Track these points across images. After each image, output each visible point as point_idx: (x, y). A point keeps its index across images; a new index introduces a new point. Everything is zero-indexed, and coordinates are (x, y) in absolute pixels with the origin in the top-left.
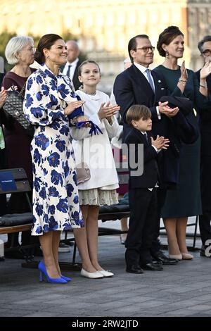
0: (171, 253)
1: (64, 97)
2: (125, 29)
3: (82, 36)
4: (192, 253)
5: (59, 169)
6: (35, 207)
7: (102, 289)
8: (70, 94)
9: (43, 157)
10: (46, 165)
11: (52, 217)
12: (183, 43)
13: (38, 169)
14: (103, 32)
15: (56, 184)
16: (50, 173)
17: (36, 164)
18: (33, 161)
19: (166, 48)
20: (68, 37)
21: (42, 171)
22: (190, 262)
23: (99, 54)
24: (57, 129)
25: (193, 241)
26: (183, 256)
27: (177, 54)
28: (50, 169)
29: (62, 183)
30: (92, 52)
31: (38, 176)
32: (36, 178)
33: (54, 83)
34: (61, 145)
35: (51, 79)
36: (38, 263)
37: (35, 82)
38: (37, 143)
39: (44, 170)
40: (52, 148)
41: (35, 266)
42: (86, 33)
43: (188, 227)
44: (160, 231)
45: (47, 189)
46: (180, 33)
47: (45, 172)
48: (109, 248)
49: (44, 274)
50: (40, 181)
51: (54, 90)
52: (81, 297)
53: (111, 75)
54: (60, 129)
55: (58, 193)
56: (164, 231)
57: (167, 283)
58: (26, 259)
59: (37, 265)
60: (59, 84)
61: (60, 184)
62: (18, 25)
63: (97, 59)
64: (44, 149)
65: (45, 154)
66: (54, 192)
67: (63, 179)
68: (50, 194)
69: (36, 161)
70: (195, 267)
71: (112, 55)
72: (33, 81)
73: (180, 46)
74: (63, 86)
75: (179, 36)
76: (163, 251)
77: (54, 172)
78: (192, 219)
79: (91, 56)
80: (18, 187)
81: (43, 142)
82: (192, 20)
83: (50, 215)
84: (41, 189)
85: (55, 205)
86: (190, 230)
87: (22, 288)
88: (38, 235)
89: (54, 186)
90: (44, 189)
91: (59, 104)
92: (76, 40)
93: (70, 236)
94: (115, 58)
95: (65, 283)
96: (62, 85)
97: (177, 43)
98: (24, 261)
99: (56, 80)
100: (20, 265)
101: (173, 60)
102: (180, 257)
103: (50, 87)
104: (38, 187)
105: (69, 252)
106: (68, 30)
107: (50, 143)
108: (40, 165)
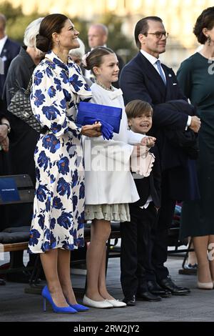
1: (77, 90)
5: (68, 178)
8: (83, 86)
9: (52, 161)
10: (55, 171)
15: (62, 194)
16: (57, 180)
17: (41, 169)
18: (37, 165)
21: (49, 178)
28: (58, 176)
29: (69, 195)
32: (40, 186)
33: (65, 75)
35: (61, 69)
36: (41, 288)
37: (45, 75)
38: (45, 145)
39: (52, 176)
40: (62, 151)
41: (39, 291)
45: (51, 199)
47: (53, 179)
50: (46, 189)
51: (66, 83)
55: (61, 205)
58: (31, 283)
60: (70, 75)
61: (66, 195)
64: (53, 151)
65: (54, 157)
67: (71, 190)
68: (54, 205)
69: (40, 166)
72: (43, 74)
74: (75, 77)
77: (61, 180)
80: (21, 197)
81: (52, 144)
84: (47, 199)
85: (56, 219)
89: (59, 196)
96: (75, 75)
99: (67, 69)
100: (23, 289)
103: (61, 79)
107: (61, 145)
108: (47, 170)
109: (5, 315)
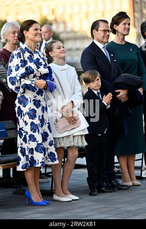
0: (124, 181)
1: (38, 68)
2: (87, 15)
3: (56, 20)
4: (140, 181)
5: (37, 121)
6: (19, 149)
7: (73, 209)
8: (43, 66)
9: (24, 113)
10: (26, 118)
11: (32, 157)
12: (129, 24)
13: (21, 121)
14: (71, 18)
15: (34, 132)
16: (29, 124)
17: (19, 118)
18: (17, 115)
19: (116, 28)
20: (45, 22)
21: (24, 123)
22: (138, 187)
23: (68, 34)
24: (34, 91)
25: (140, 171)
26: (133, 183)
27: (125, 33)
28: (29, 121)
29: (39, 131)
30: (63, 32)
31: (21, 127)
32: (20, 128)
33: (31, 58)
34: (37, 103)
35: (29, 54)
36: (25, 191)
37: (15, 57)
38: (20, 102)
39: (25, 122)
40: (30, 105)
41: (23, 193)
42: (59, 18)
43: (136, 162)
44: (115, 165)
45: (27, 136)
46: (127, 17)
47: (26, 123)
48: (78, 178)
49: (30, 199)
50: (23, 130)
51: (31, 62)
52: (57, 216)
53: (78, 49)
54: (36, 91)
55: (35, 139)
56: (118, 165)
57: (122, 203)
58: (16, 188)
59: (25, 193)
60: (35, 59)
61: (37, 132)
62: (8, 14)
63: (67, 37)
64: (25, 106)
65: (25, 110)
66: (33, 138)
67: (40, 128)
68: (30, 140)
69: (19, 116)
70: (143, 191)
71: (78, 34)
73: (127, 26)
74: (38, 59)
75: (126, 19)
76: (118, 180)
77: (32, 124)
78: (139, 156)
79: (62, 36)
80: (9, 135)
81: (24, 101)
82: (137, 7)
83: (30, 156)
84: (24, 136)
85: (34, 148)
86: (138, 164)
87: (14, 209)
88: (23, 170)
89: (33, 134)
90: (25, 136)
91: (35, 73)
92: (51, 24)
93: (49, 170)
94: (80, 37)
95: (45, 205)
96: (37, 59)
97: (125, 24)
98: (15, 190)
99: (33, 55)
100: (12, 192)
101: (122, 36)
102: (131, 184)
103: (28, 60)
104: (21, 135)
105: (48, 182)
106: (45, 17)
107: (29, 102)
108: (22, 118)
109: (3, 208)
